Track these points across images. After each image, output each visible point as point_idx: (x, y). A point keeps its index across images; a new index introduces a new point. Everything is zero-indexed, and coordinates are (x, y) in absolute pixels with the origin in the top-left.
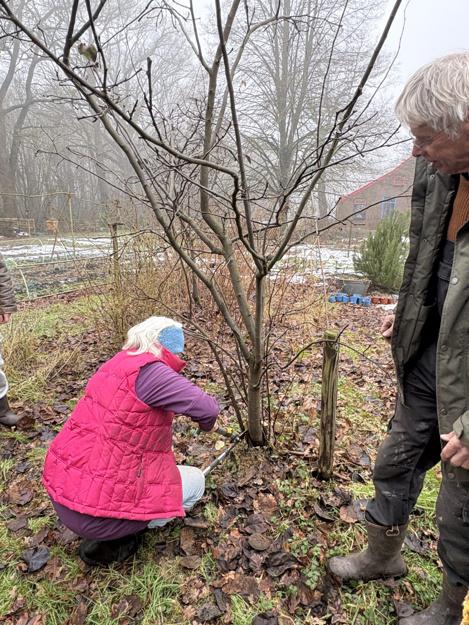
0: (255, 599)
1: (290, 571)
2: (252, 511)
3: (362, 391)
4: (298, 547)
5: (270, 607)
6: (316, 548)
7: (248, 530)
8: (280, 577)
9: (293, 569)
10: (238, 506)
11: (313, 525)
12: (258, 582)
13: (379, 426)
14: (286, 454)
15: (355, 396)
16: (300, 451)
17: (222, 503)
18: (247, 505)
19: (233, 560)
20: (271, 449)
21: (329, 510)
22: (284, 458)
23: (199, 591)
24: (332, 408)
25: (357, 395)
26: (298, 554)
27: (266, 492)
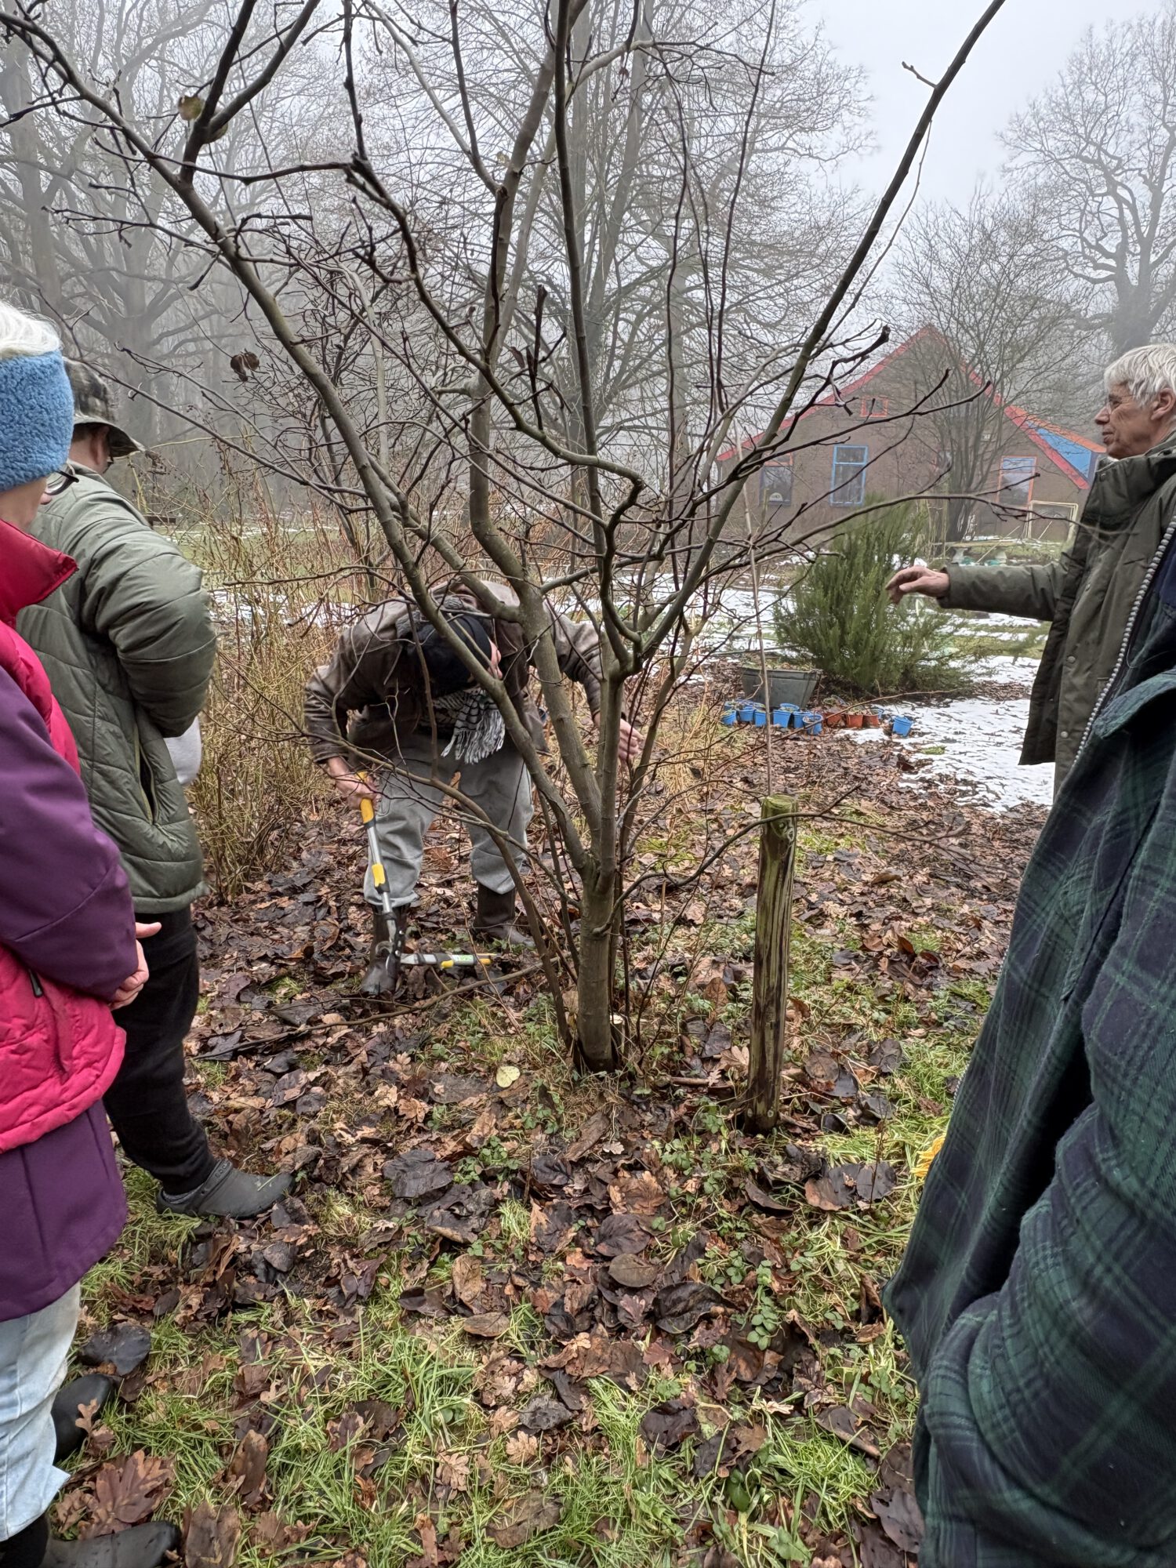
0: (640, 1382)
1: (708, 1318)
2: (607, 1211)
3: (822, 937)
4: (719, 1274)
5: (677, 1391)
6: (760, 1270)
7: (603, 1249)
8: (688, 1333)
9: (715, 1316)
10: (575, 1204)
11: (746, 1227)
12: (643, 1349)
13: (868, 1012)
14: (668, 1086)
15: (808, 949)
16: (696, 1076)
17: (537, 1196)
18: (594, 1200)
19: (580, 1312)
20: (631, 1076)
21: (779, 1192)
22: (662, 1094)
23: (514, 1379)
24: (781, 969)
25: (812, 945)
26: (722, 1286)
27: (635, 1168)
